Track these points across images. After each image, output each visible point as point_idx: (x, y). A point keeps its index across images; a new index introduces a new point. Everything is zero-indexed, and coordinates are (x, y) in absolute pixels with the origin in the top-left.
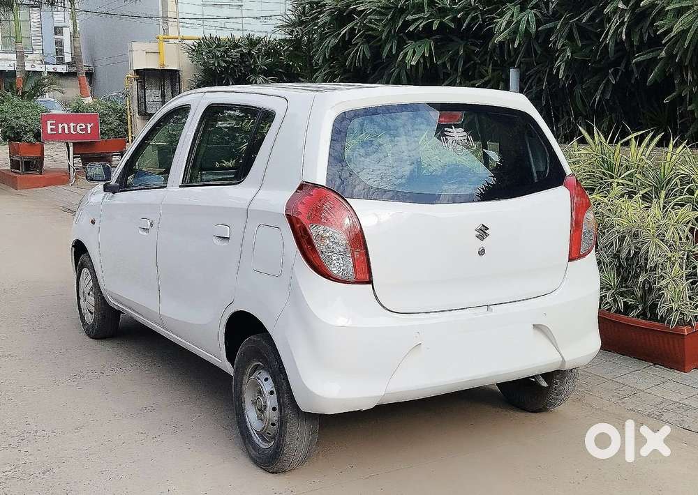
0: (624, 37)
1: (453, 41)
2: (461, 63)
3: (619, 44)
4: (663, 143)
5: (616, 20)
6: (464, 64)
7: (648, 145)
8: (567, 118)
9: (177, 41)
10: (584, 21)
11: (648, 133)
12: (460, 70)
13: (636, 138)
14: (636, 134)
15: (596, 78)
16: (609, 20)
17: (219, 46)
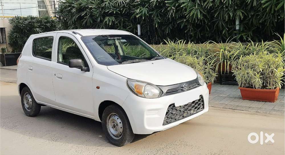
0: (174, 16)
1: (119, 17)
2: (122, 23)
3: (173, 18)
4: (187, 43)
5: (172, 11)
6: (123, 24)
7: (183, 44)
8: (155, 38)
9: (3, 18)
10: (162, 11)
11: (182, 41)
12: (122, 25)
13: (180, 42)
14: (180, 41)
15: (165, 27)
16: (169, 12)
17: (21, 19)
